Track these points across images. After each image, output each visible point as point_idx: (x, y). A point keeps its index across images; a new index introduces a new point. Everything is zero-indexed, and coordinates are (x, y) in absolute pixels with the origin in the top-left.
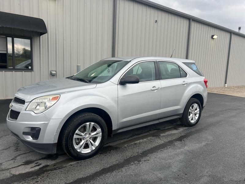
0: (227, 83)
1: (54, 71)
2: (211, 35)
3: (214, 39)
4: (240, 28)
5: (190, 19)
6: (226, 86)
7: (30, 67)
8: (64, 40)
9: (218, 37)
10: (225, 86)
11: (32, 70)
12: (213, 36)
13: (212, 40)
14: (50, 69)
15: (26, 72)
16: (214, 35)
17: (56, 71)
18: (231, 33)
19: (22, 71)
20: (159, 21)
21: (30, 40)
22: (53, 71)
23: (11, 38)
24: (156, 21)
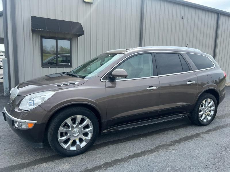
5: (218, 13)
7: (69, 64)
8: (97, 39)
11: (71, 66)
15: (67, 68)
19: (63, 68)
20: (186, 18)
21: (69, 41)
23: (55, 40)
24: (183, 18)
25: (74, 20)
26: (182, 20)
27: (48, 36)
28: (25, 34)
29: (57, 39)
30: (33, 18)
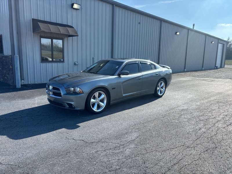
0: (186, 68)
2: (175, 32)
4: (194, 25)
5: (161, 20)
7: (62, 60)
9: (179, 34)
10: (184, 70)
11: (63, 61)
12: (176, 33)
13: (176, 35)
15: (60, 63)
16: (177, 32)
17: (77, 62)
18: (189, 29)
20: (141, 23)
22: (75, 62)
23: (51, 39)
24: (139, 23)
25: (65, 23)
26: (139, 25)
27: (46, 36)
28: (28, 34)
30: (33, 19)
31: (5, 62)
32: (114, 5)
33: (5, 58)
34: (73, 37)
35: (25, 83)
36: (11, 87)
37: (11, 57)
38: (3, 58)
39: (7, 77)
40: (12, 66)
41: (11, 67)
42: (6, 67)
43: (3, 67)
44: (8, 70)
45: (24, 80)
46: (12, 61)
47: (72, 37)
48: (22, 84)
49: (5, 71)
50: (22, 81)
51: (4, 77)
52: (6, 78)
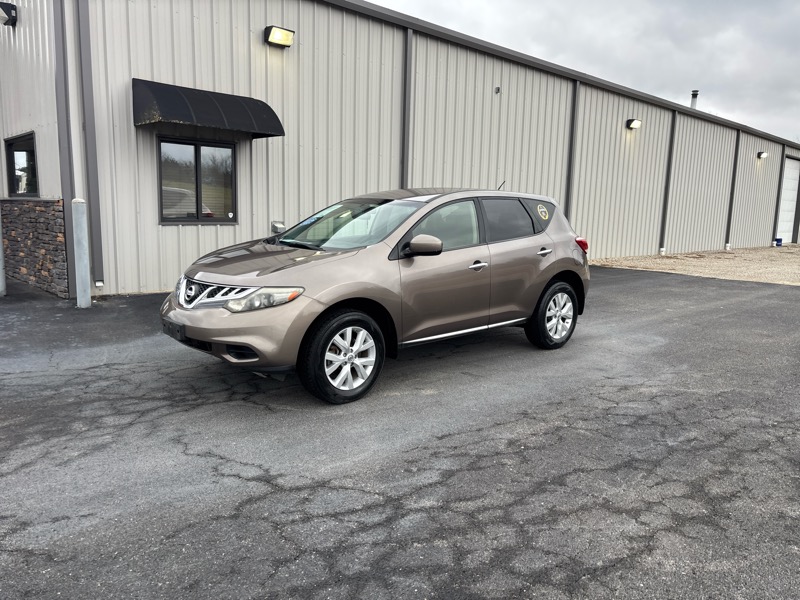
0: (665, 245)
1: (279, 222)
2: (625, 120)
3: (631, 129)
4: (695, 95)
5: (576, 80)
6: (663, 254)
7: (231, 215)
8: (299, 146)
9: (641, 126)
10: (659, 251)
11: (235, 220)
12: (629, 122)
13: (628, 131)
14: (271, 220)
15: (224, 227)
16: (633, 120)
17: (283, 223)
18: (675, 110)
20: (504, 91)
22: (276, 222)
23: (193, 147)
24: (498, 90)
25: (242, 92)
26: (496, 97)
27: (178, 135)
28: (117, 129)
29: (197, 143)
30: (136, 83)
31: (42, 220)
32: (410, 32)
33: (43, 209)
34: (270, 138)
35: (106, 292)
36: (59, 304)
37: (61, 203)
38: (38, 208)
39: (49, 270)
40: (64, 233)
41: (61, 238)
42: (47, 238)
43: (37, 238)
44: (51, 247)
45: (102, 281)
46: (64, 219)
47: (264, 139)
48: (98, 293)
49: (43, 251)
50: (99, 284)
51: (39, 270)
52: (44, 273)
